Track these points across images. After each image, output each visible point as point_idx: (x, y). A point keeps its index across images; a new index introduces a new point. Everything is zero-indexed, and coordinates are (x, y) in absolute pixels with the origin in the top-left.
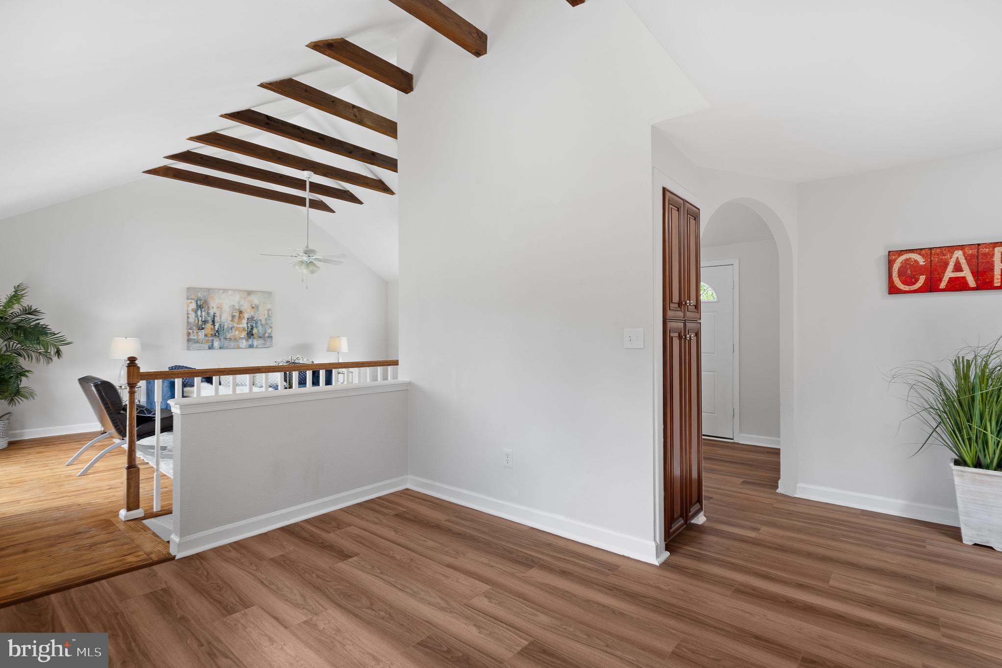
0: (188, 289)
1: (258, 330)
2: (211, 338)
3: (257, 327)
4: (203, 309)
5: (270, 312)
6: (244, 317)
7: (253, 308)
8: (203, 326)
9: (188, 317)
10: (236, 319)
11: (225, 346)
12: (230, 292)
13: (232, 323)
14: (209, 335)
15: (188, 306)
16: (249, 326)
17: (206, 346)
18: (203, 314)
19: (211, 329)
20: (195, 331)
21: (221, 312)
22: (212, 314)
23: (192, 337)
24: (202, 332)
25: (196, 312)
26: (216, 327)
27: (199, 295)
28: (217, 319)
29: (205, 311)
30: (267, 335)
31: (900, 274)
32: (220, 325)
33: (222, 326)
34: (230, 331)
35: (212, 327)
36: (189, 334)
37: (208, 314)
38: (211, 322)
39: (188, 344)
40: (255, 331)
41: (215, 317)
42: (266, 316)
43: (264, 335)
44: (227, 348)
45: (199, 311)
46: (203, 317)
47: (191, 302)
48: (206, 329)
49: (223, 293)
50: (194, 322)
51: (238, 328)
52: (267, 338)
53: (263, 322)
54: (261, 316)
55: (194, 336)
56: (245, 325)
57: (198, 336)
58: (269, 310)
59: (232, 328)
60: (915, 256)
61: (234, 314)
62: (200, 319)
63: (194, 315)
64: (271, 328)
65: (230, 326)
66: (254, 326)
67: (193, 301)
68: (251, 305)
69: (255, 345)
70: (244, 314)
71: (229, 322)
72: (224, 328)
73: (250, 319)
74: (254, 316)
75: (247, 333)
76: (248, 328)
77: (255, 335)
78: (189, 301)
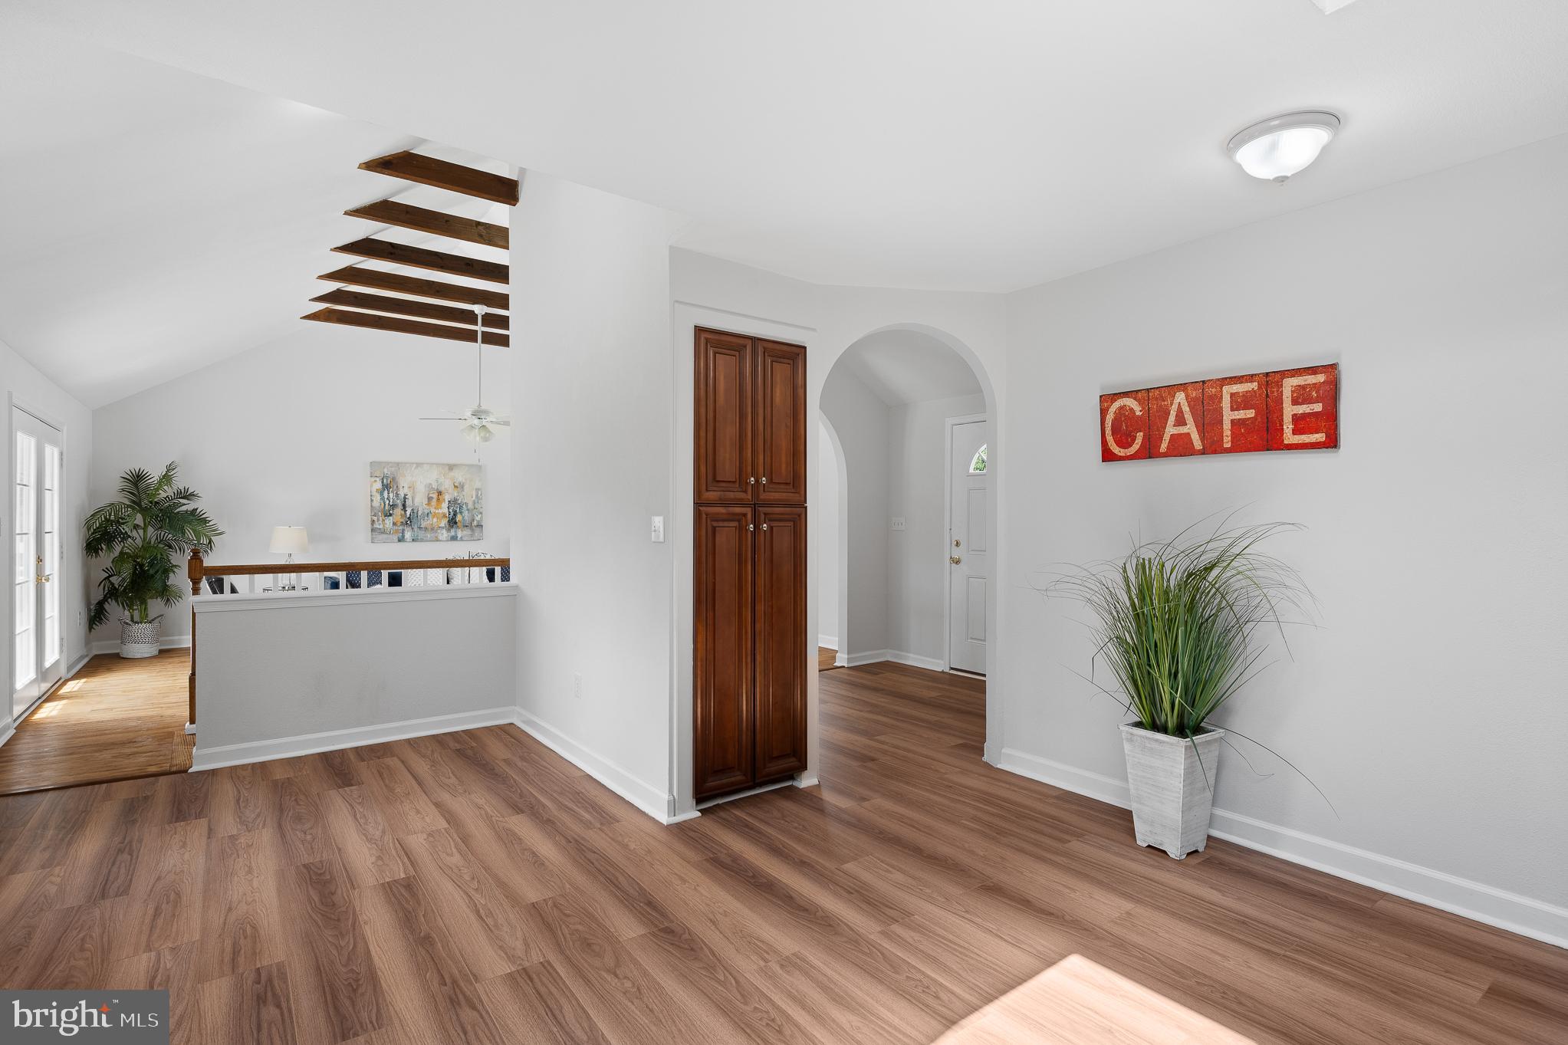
0: (373, 463)
1: (463, 517)
2: (401, 528)
3: (461, 513)
4: (391, 489)
5: (480, 492)
6: (444, 499)
7: (456, 487)
8: (391, 512)
9: (372, 501)
10: (434, 502)
11: (419, 537)
12: (426, 467)
13: (428, 507)
14: (399, 523)
15: (371, 486)
16: (451, 511)
17: (395, 538)
18: (391, 495)
19: (401, 515)
20: (381, 519)
21: (414, 493)
22: (403, 496)
23: (376, 526)
24: (390, 519)
25: (382, 494)
26: (408, 513)
27: (386, 471)
28: (409, 503)
29: (393, 492)
30: (475, 523)
31: (1114, 432)
32: (413, 510)
33: (415, 511)
34: (426, 518)
35: (403, 512)
36: (373, 522)
37: (397, 495)
38: (400, 507)
39: (372, 535)
40: (459, 518)
41: (407, 500)
42: (474, 498)
43: (471, 523)
44: (422, 540)
45: (386, 492)
46: (391, 500)
47: (375, 481)
48: (394, 516)
49: (417, 467)
50: (380, 507)
51: (435, 515)
52: (475, 528)
53: (470, 506)
54: (467, 497)
55: (380, 524)
56: (446, 511)
57: (384, 524)
58: (477, 490)
59: (428, 514)
60: (1130, 402)
61: (431, 495)
62: (388, 502)
63: (379, 498)
64: (481, 513)
65: (426, 511)
66: (458, 511)
67: (378, 479)
68: (454, 484)
69: (459, 537)
70: (444, 495)
71: (424, 506)
72: (417, 514)
73: (451, 502)
74: (458, 498)
75: (449, 520)
76: (449, 514)
77: (459, 524)
78: (373, 480)
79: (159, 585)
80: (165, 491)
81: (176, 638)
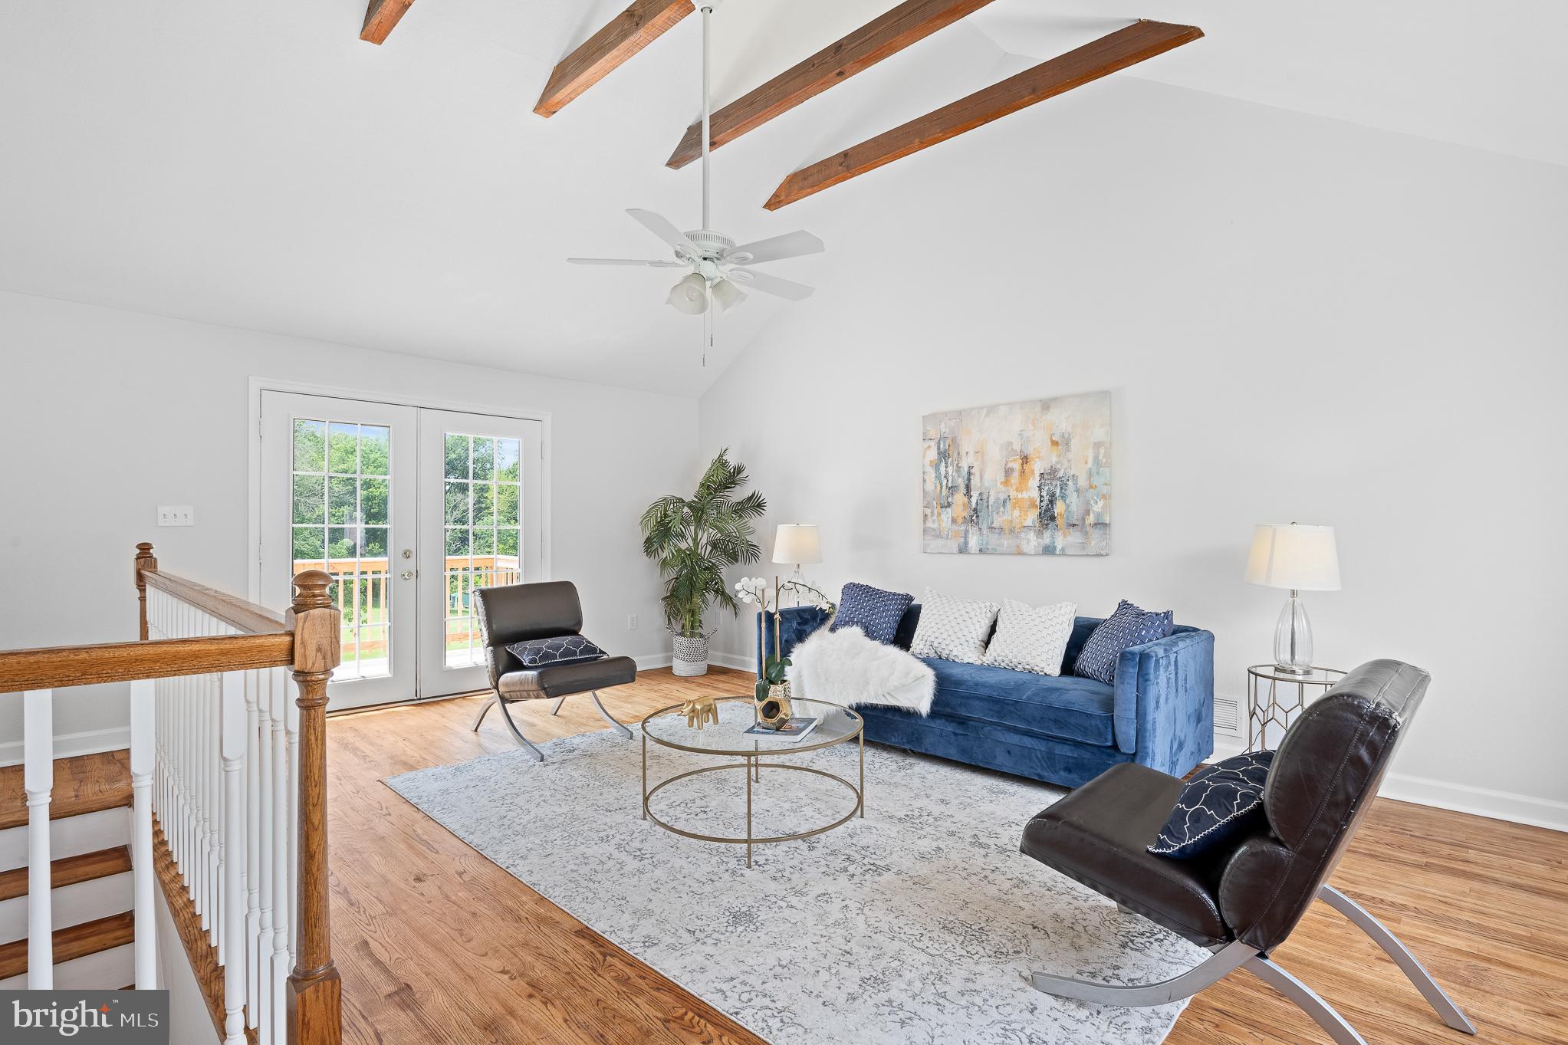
0: (926, 418)
1: (1068, 506)
2: (963, 528)
3: (1064, 497)
4: (950, 459)
5: (1102, 451)
6: (1033, 471)
7: (1055, 443)
8: (950, 499)
9: (924, 481)
10: (1015, 478)
11: (990, 548)
12: (1003, 411)
13: (1005, 489)
14: (960, 520)
16: (1044, 494)
17: (954, 545)
18: (950, 469)
19: (964, 505)
20: (936, 511)
21: (983, 463)
22: (966, 469)
23: (930, 524)
24: (947, 513)
25: (937, 468)
26: (974, 501)
27: (943, 427)
28: (975, 481)
29: (952, 463)
30: (1093, 519)
32: (981, 494)
33: (985, 497)
34: (1002, 509)
35: (966, 499)
36: (926, 518)
37: (959, 469)
38: (963, 490)
39: (924, 539)
40: (1059, 508)
41: (972, 477)
42: (1090, 464)
43: (1085, 519)
44: (994, 553)
45: (943, 464)
46: (950, 479)
47: (929, 447)
48: (954, 507)
49: (988, 414)
50: (935, 492)
51: (1017, 503)
52: (1092, 528)
53: (1082, 482)
54: (1077, 464)
55: (934, 521)
56: (1035, 494)
57: (940, 522)
58: (1097, 445)
59: (1005, 502)
61: (1010, 465)
62: (945, 482)
63: (933, 475)
64: (1104, 497)
65: (1002, 497)
66: (1058, 494)
67: (933, 444)
68: (1051, 438)
69: (1059, 547)
70: (1032, 462)
71: (999, 485)
72: (988, 501)
73: (1046, 476)
74: (1059, 466)
75: (1040, 513)
76: (1041, 501)
77: (1059, 521)
78: (926, 446)
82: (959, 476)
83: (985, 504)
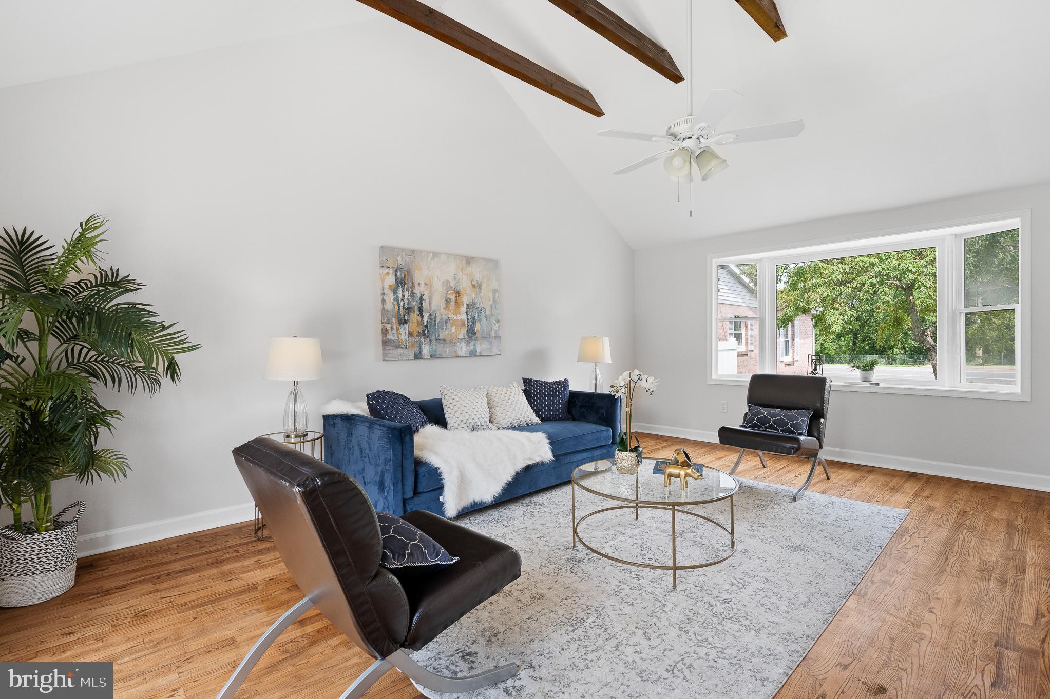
0: (383, 249)
1: (482, 326)
2: (417, 340)
3: (479, 320)
4: (406, 286)
5: (496, 295)
6: (462, 302)
7: (474, 286)
8: (406, 317)
9: (384, 301)
10: (452, 306)
11: (437, 354)
12: (443, 258)
13: (446, 313)
14: (415, 334)
15: (383, 281)
16: (469, 318)
17: (411, 353)
18: (406, 294)
19: (418, 322)
20: (395, 327)
21: (431, 292)
22: (419, 296)
23: (390, 337)
24: (405, 328)
25: (395, 292)
26: (425, 319)
27: (399, 259)
28: (426, 305)
29: (408, 290)
32: (430, 315)
33: (433, 317)
34: (444, 327)
35: (419, 318)
36: (385, 332)
37: (413, 294)
38: (417, 311)
39: (384, 349)
40: (477, 327)
41: (423, 302)
42: (491, 302)
43: (490, 334)
44: (440, 357)
45: (400, 289)
46: (406, 302)
47: (388, 273)
48: (410, 323)
49: (433, 258)
50: (392, 310)
51: (454, 323)
52: (493, 339)
53: (488, 312)
54: (485, 302)
55: (394, 336)
56: (464, 317)
57: (399, 334)
58: (495, 291)
59: (446, 321)
61: (449, 296)
62: (402, 304)
63: (392, 297)
64: (498, 321)
65: (445, 318)
66: (476, 318)
67: (390, 271)
68: (472, 282)
69: (478, 351)
70: (462, 296)
71: (442, 310)
72: (435, 321)
73: (470, 307)
74: (476, 301)
75: (468, 330)
76: (468, 322)
77: (478, 335)
78: (385, 272)
79: (80, 454)
80: (78, 270)
81: (100, 534)
82: (413, 300)
83: (433, 323)
